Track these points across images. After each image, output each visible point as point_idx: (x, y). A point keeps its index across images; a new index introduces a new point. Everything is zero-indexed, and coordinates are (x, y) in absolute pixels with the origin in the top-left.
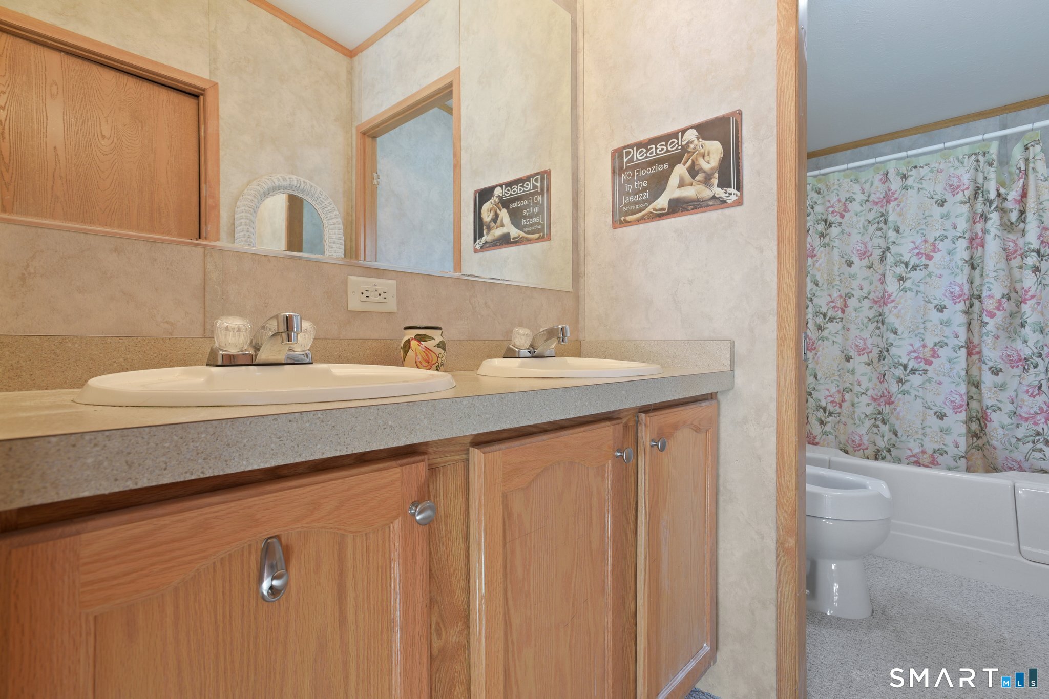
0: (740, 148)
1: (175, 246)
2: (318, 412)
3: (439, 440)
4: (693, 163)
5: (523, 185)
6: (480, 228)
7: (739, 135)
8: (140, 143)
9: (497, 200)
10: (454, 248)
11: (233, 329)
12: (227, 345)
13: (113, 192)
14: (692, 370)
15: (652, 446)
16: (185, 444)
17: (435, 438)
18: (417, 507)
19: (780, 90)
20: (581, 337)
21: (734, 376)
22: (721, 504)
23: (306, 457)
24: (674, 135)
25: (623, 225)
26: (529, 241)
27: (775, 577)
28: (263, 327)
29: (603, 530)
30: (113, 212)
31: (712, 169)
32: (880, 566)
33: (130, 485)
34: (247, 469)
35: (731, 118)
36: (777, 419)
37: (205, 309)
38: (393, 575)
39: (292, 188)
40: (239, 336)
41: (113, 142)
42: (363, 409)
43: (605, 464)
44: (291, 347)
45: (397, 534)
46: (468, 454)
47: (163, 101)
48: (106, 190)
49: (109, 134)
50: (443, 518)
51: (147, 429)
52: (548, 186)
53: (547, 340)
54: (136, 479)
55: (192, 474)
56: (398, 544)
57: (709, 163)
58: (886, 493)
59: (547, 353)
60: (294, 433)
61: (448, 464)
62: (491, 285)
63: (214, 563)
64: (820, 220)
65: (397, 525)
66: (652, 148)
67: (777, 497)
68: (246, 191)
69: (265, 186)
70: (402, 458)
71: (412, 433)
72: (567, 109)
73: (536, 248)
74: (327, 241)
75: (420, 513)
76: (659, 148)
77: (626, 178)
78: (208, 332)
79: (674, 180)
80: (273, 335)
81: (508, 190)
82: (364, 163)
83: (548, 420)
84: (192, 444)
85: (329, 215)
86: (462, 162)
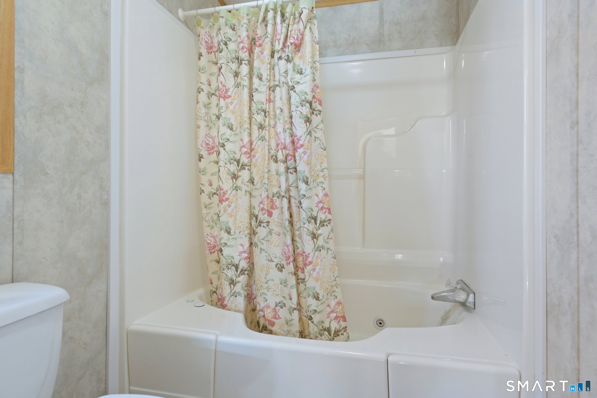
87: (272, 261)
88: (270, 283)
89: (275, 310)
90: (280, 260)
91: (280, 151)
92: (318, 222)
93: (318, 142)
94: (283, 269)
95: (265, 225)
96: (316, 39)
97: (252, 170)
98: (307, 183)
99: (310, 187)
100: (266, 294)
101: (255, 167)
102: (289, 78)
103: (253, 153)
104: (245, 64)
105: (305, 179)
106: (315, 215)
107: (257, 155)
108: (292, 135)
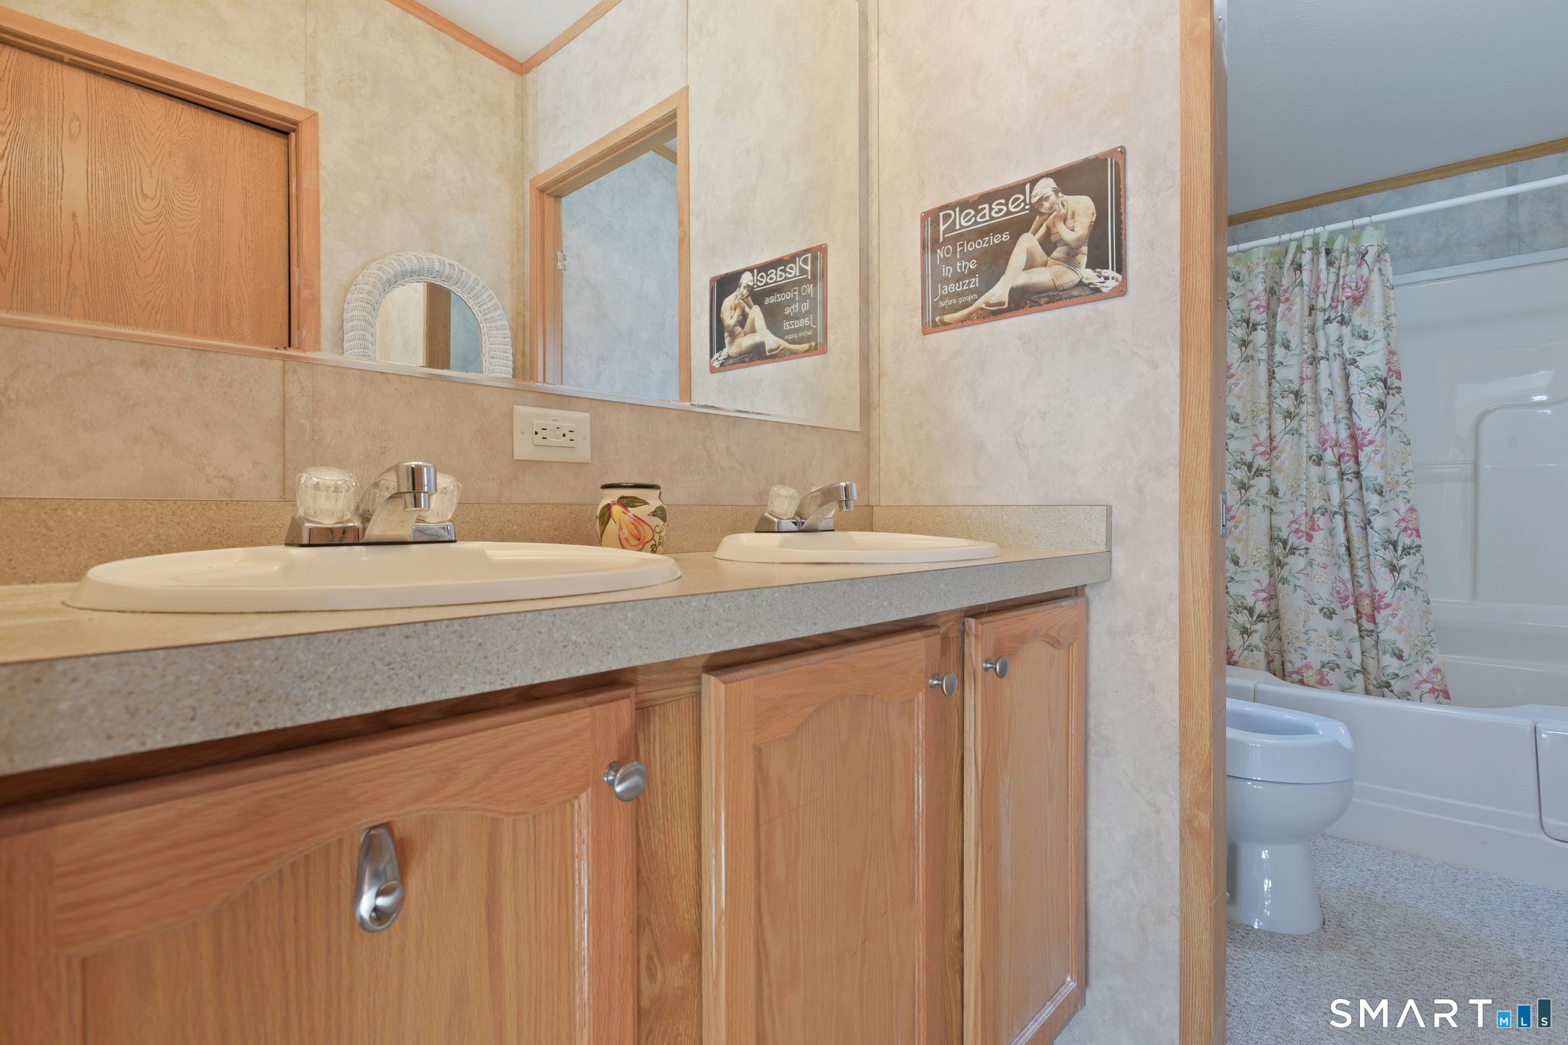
0: (1122, 207)
1: (236, 356)
2: (454, 621)
3: (654, 664)
4: (1049, 231)
5: (785, 268)
6: (719, 335)
7: (1121, 186)
8: (200, 205)
9: (745, 292)
10: (680, 365)
11: (328, 488)
12: (317, 512)
13: (158, 280)
14: (1044, 552)
15: (986, 669)
16: (226, 677)
17: (647, 660)
18: (616, 772)
19: (1186, 114)
20: (873, 501)
21: (1111, 561)
22: (1093, 759)
23: (434, 694)
24: (1019, 188)
25: (938, 329)
26: (794, 354)
27: (1178, 873)
28: (376, 485)
29: (911, 801)
30: (158, 310)
31: (1078, 239)
32: (1332, 852)
33: (133, 746)
34: (333, 717)
35: (1109, 159)
36: (1180, 627)
37: (284, 456)
38: (577, 882)
39: (432, 274)
40: (337, 500)
41: (159, 204)
42: (529, 615)
43: (914, 699)
44: (422, 517)
45: (585, 814)
46: (700, 684)
47: (235, 141)
48: (147, 277)
49: (154, 192)
50: (659, 787)
51: (161, 653)
52: (823, 269)
53: (821, 505)
54: (144, 735)
55: (238, 726)
56: (586, 832)
57: (1073, 230)
58: (1347, 742)
59: (822, 525)
60: (413, 655)
61: (667, 700)
62: (736, 421)
63: (280, 871)
64: (1240, 321)
65: (584, 799)
66: (985, 208)
67: (1181, 748)
68: (360, 278)
69: (389, 269)
70: (594, 694)
71: (609, 654)
72: (853, 149)
73: (806, 365)
74: (487, 355)
75: (621, 781)
76: (996, 208)
77: (944, 256)
78: (288, 494)
79: (1018, 258)
80: (392, 497)
81: (762, 277)
82: (543, 235)
83: (825, 630)
84: (238, 677)
85: (489, 316)
86: (693, 234)
87: (1313, 603)
88: (1311, 634)
89: (1320, 672)
90: (1329, 603)
91: (1329, 450)
92: (1400, 549)
93: (1396, 433)
94: (1334, 616)
95: (1302, 552)
96: (1389, 282)
97: (1273, 477)
98: (1381, 493)
99: (1386, 498)
100: (1305, 649)
101: (1280, 472)
102: (1345, 348)
103: (1275, 453)
104: (1262, 329)
105: (1378, 488)
106: (1395, 538)
107: (1283, 456)
108: (1351, 426)
